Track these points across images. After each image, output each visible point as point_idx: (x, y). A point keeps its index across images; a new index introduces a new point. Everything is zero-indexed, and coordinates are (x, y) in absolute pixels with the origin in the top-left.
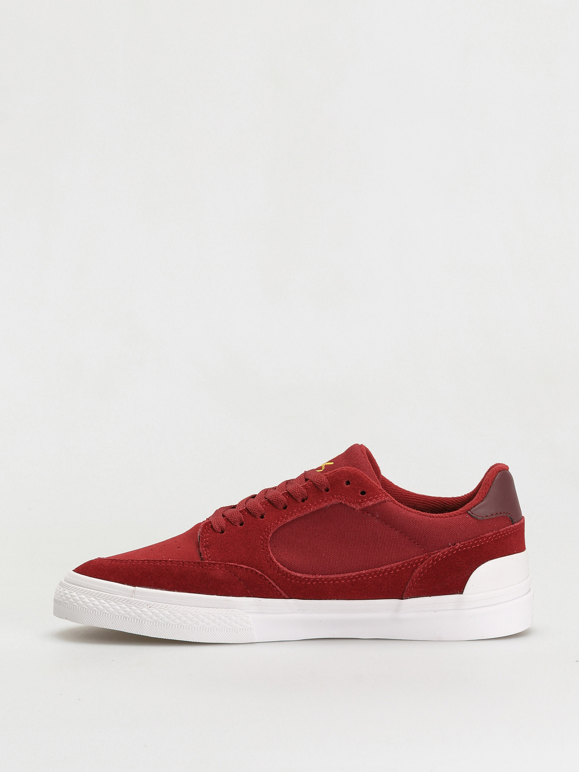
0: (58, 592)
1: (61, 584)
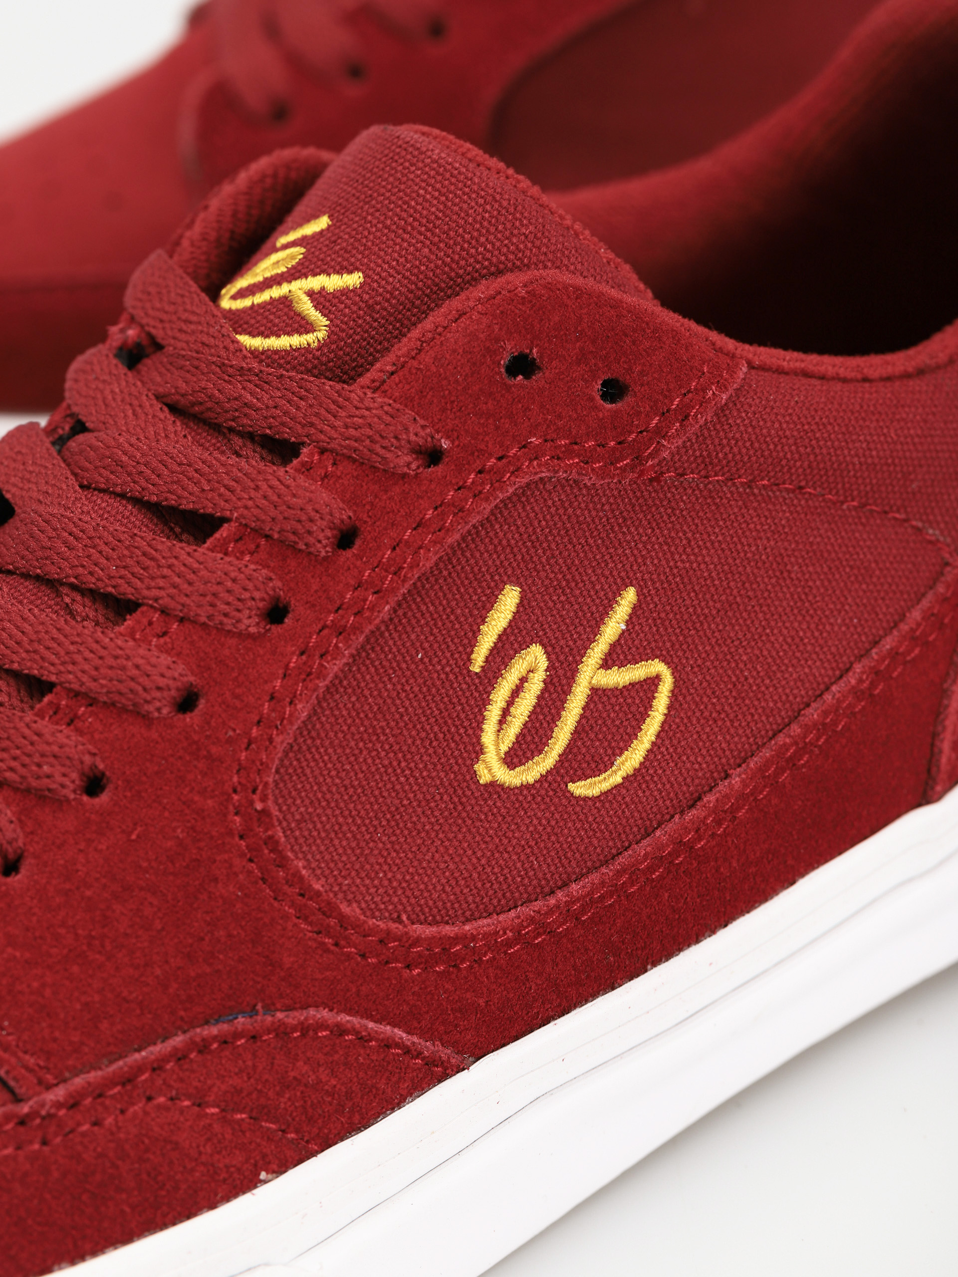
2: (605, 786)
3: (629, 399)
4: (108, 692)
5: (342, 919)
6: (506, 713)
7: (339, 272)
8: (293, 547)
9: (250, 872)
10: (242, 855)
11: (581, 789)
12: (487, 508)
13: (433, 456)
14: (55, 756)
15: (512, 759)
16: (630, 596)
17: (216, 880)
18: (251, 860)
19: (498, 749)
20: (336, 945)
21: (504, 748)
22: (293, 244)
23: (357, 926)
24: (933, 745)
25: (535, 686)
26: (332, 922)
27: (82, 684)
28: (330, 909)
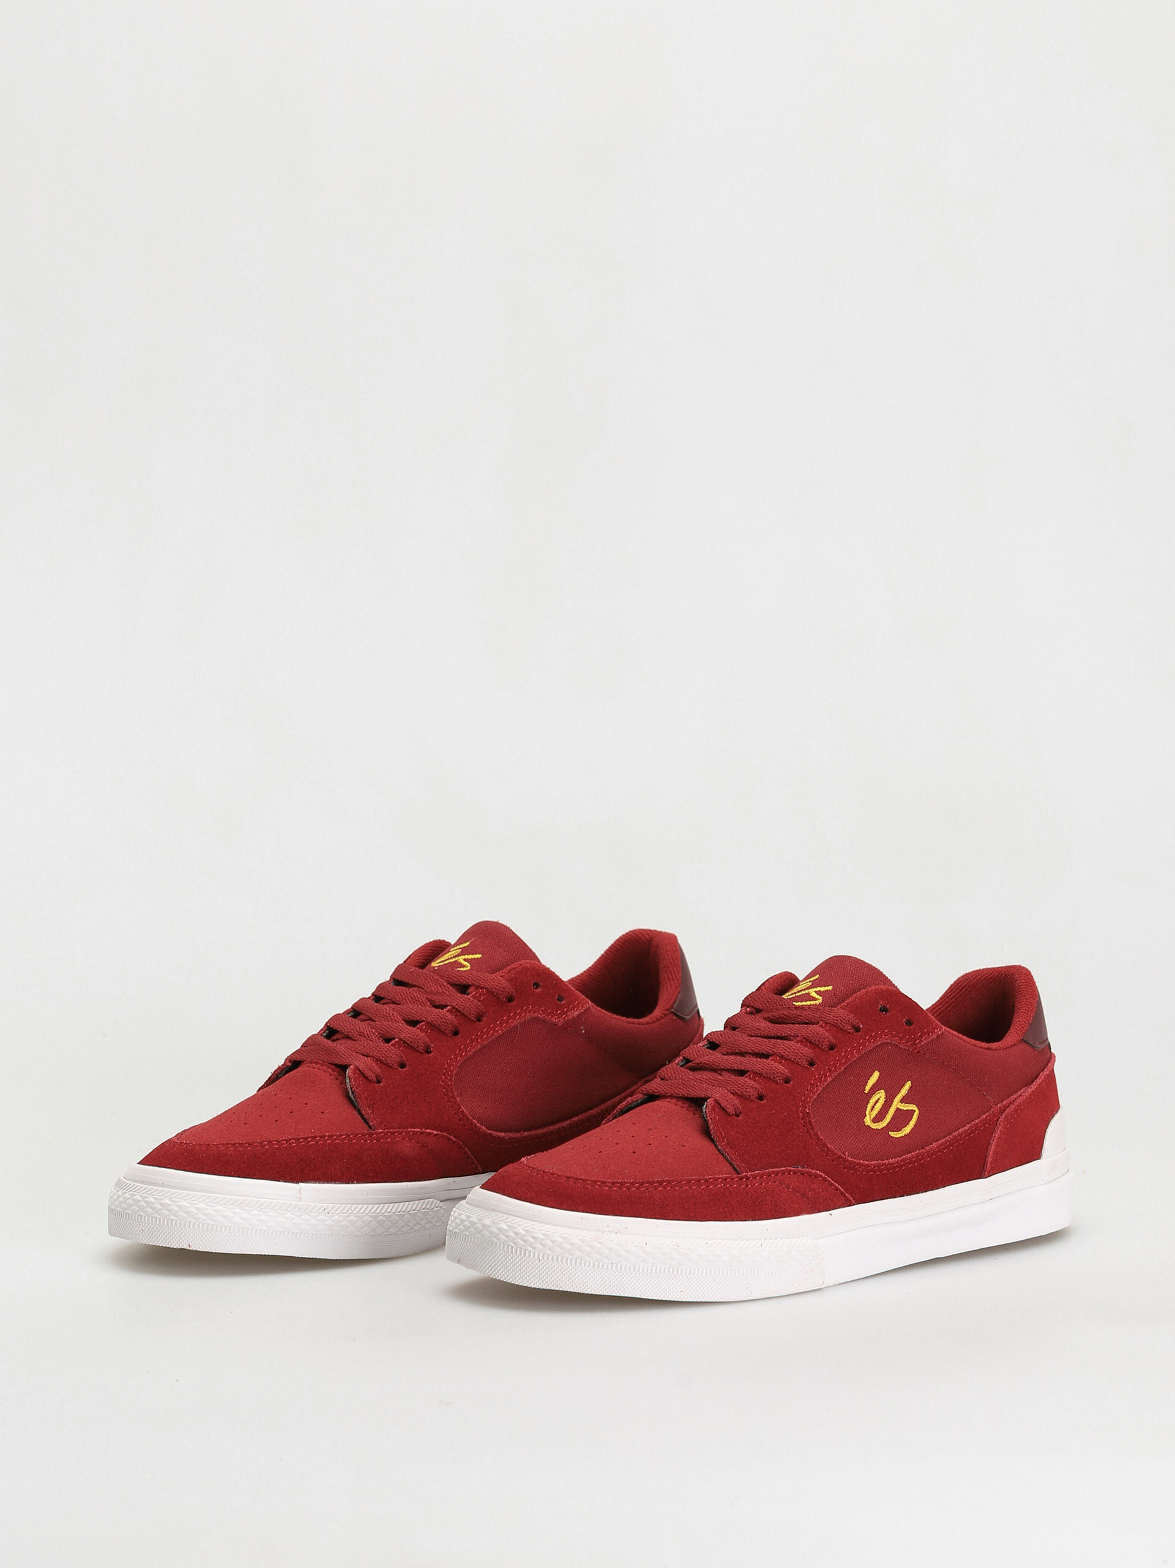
0: (115, 1196)
1: (119, 1184)
2: (900, 1136)
3: (913, 1026)
4: (766, 1073)
5: (828, 1148)
6: (873, 1107)
7: (825, 986)
8: (818, 1046)
9: (804, 1129)
10: (802, 1124)
11: (892, 1134)
12: (873, 1045)
13: (857, 1030)
14: (751, 1087)
15: (875, 1120)
16: (909, 1083)
17: (794, 1129)
18: (804, 1126)
19: (870, 1117)
20: (826, 1156)
21: (872, 1117)
22: (810, 982)
23: (832, 1151)
24: (985, 1160)
25: (881, 1102)
26: (826, 1149)
27: (759, 1070)
28: (825, 1145)
